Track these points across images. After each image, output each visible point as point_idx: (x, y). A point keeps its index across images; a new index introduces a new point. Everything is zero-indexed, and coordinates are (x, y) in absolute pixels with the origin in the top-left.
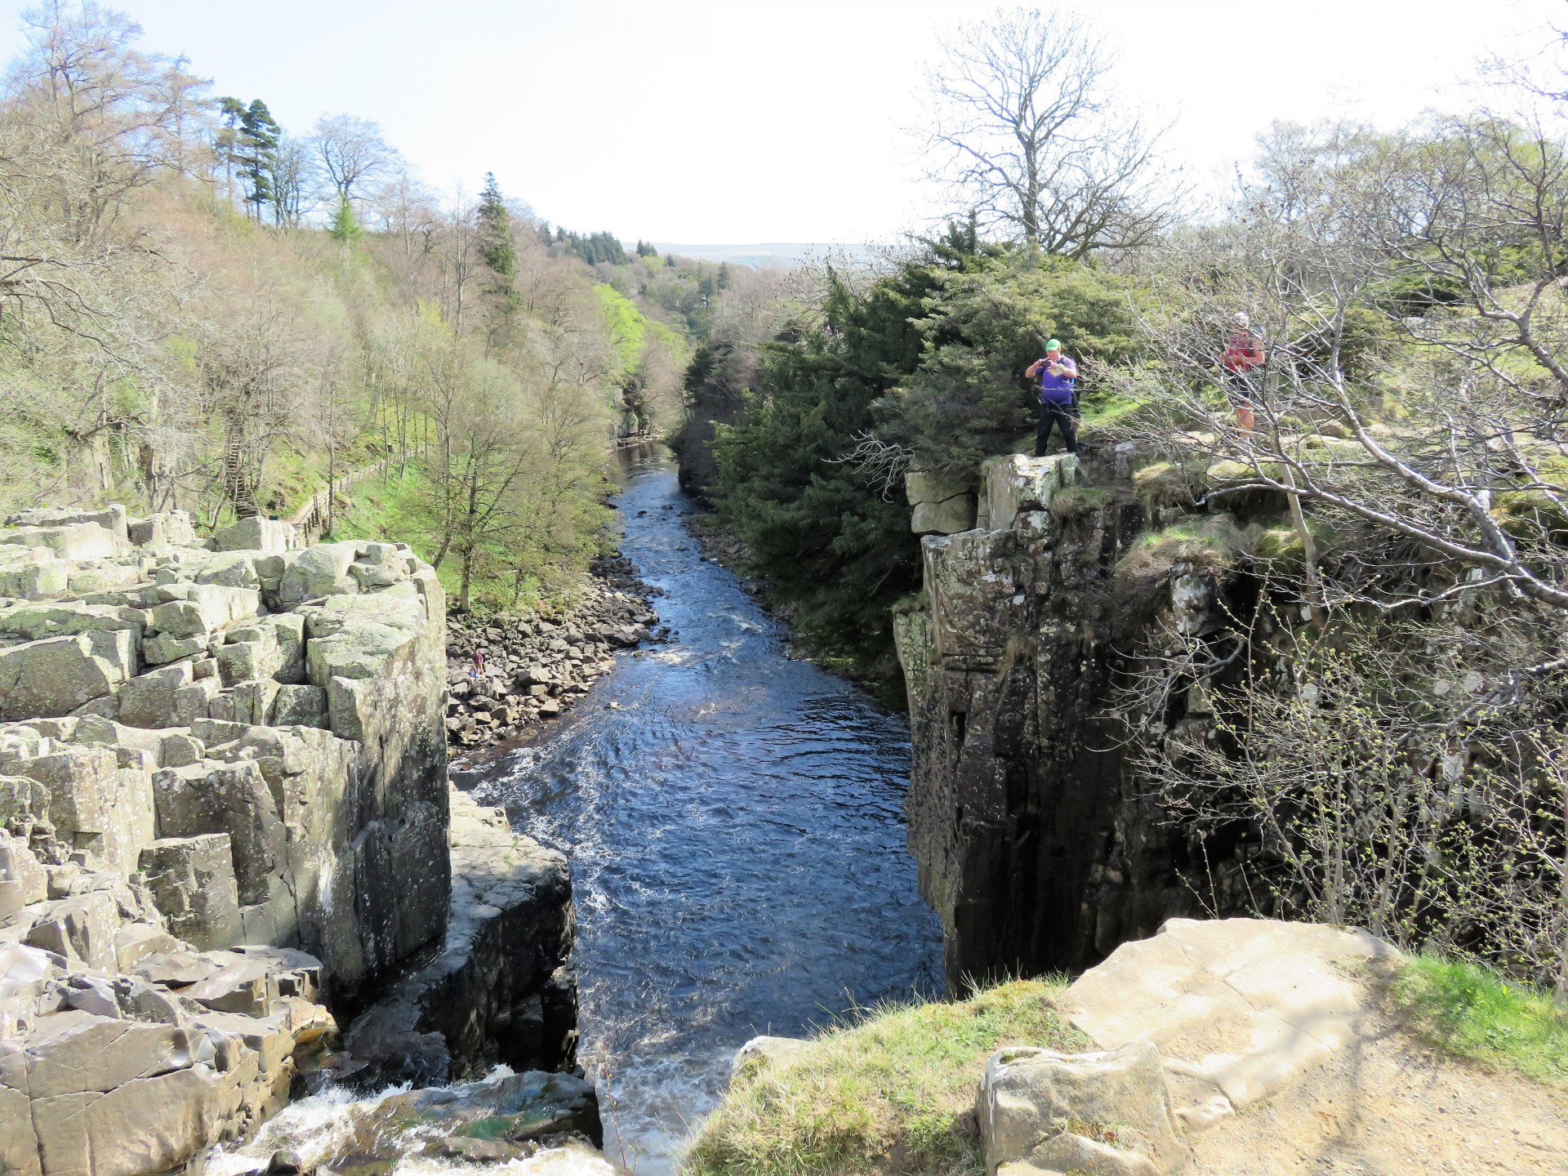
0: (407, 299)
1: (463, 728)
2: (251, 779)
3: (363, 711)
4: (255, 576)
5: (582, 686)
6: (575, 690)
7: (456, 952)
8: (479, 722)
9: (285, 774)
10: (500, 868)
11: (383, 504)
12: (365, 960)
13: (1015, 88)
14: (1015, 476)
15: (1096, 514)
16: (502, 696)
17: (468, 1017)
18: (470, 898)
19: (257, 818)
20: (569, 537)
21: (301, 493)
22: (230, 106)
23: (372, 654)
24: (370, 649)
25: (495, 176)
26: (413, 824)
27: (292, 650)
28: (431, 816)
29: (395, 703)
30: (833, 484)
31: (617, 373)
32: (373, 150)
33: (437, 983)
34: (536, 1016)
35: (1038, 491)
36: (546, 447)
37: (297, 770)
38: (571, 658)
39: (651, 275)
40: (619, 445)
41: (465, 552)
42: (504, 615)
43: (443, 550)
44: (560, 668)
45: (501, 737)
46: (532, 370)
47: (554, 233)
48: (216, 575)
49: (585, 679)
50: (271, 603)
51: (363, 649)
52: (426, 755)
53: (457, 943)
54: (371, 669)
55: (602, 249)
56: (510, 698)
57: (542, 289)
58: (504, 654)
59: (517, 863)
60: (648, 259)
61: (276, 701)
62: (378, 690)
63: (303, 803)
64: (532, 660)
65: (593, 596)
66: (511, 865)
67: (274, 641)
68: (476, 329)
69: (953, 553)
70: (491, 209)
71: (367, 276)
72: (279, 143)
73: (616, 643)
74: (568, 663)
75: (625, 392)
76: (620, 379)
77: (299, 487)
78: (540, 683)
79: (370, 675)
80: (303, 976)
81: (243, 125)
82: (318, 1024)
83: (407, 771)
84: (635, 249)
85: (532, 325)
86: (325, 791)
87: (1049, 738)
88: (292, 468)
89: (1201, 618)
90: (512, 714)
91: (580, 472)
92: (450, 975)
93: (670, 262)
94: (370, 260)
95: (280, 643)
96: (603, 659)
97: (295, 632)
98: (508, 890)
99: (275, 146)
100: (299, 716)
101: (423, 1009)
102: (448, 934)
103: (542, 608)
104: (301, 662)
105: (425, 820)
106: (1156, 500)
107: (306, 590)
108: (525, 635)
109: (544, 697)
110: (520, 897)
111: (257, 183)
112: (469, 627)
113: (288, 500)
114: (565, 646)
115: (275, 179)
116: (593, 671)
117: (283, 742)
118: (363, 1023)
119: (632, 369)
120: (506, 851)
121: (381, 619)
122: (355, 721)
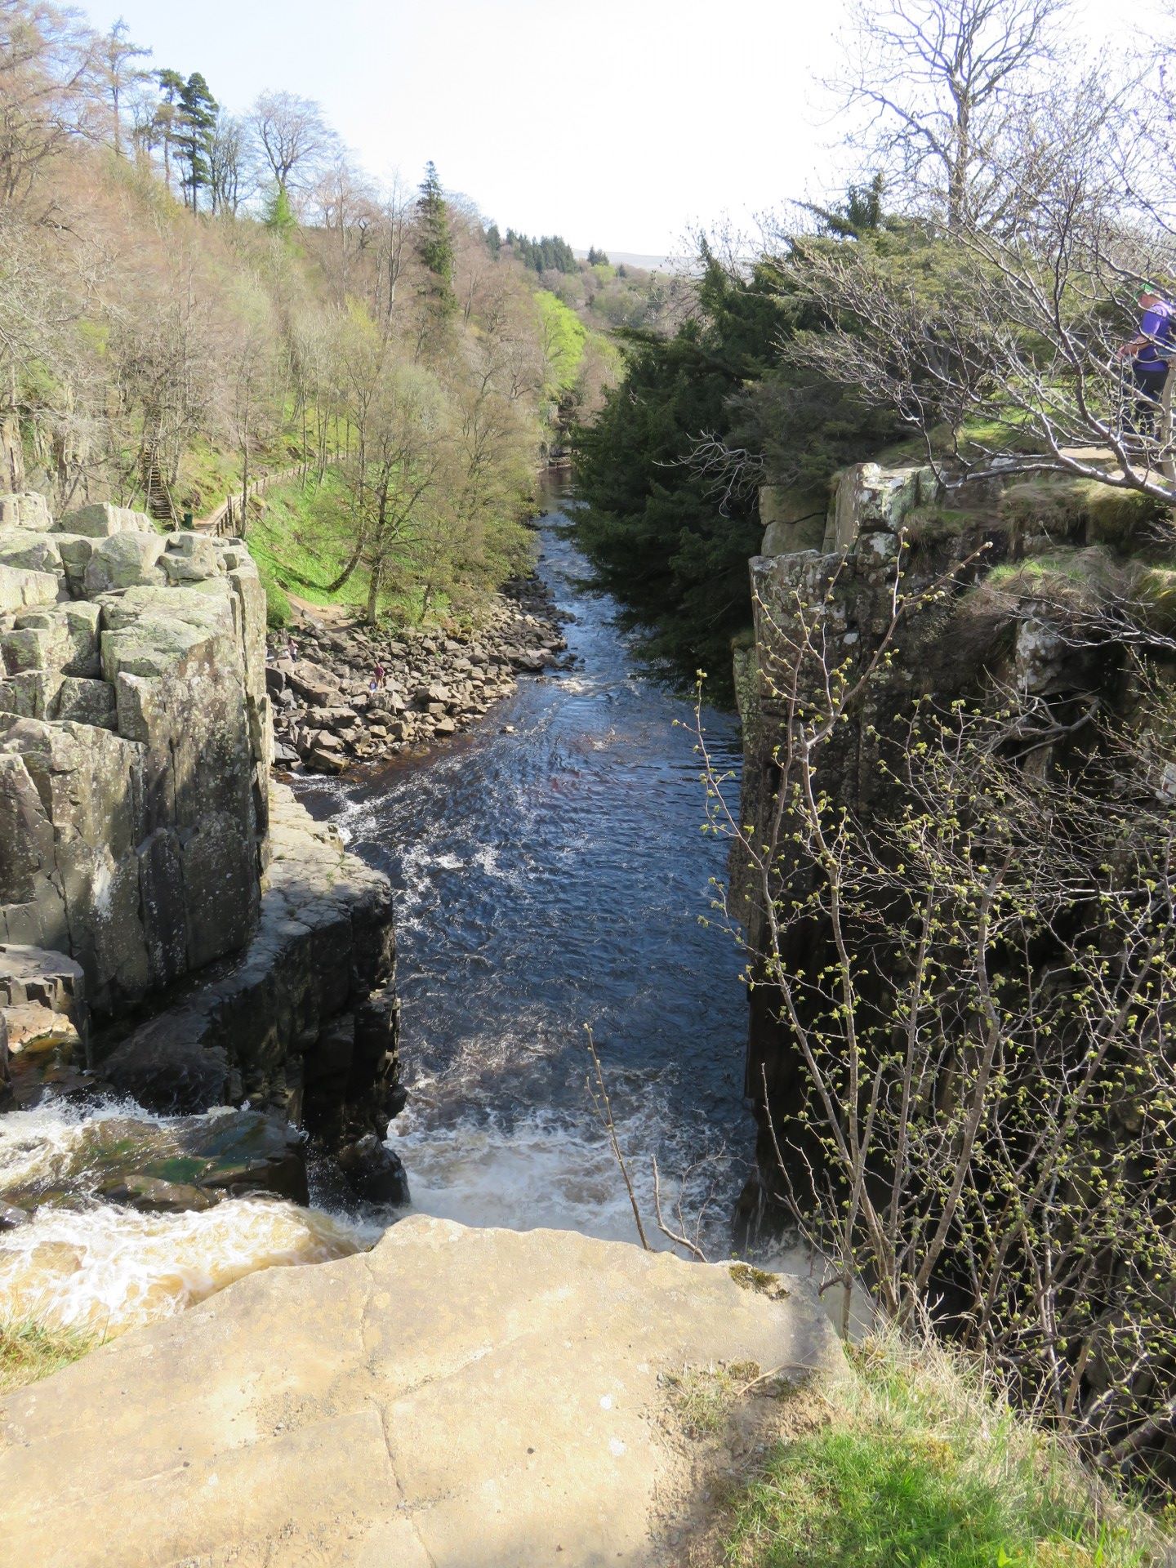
0: (337, 295)
1: (358, 740)
2: (13, 774)
3: (148, 711)
4: (58, 559)
5: (480, 707)
6: (473, 710)
7: (257, 968)
8: (374, 735)
9: (53, 772)
10: (320, 885)
11: (299, 509)
12: (151, 968)
13: (953, 27)
14: (861, 489)
15: (954, 541)
16: (400, 711)
17: (265, 1031)
18: (281, 914)
19: (21, 814)
20: (479, 554)
21: (217, 493)
22: (169, 80)
23: (164, 651)
24: (161, 646)
25: (436, 165)
26: (208, 834)
27: (85, 641)
28: (230, 827)
29: (187, 705)
30: (677, 495)
31: (552, 388)
32: (312, 133)
33: (231, 998)
34: (348, 1037)
35: (884, 509)
36: (465, 460)
37: (67, 767)
38: (472, 679)
39: (600, 285)
40: (551, 464)
41: (375, 561)
42: (410, 631)
43: (355, 560)
44: (461, 688)
45: (394, 752)
46: (464, 379)
47: (503, 235)
48: (16, 556)
49: (484, 700)
50: (73, 589)
51: (155, 645)
52: (225, 764)
53: (260, 957)
54: (161, 667)
55: (551, 256)
56: (408, 714)
57: (481, 293)
58: (407, 669)
59: (338, 882)
60: (599, 268)
61: (60, 693)
62: (169, 691)
63: (75, 804)
64: (433, 677)
65: (503, 617)
66: (332, 884)
67: (65, 631)
68: (406, 334)
69: (779, 578)
70: (430, 202)
71: (298, 270)
72: (218, 122)
73: (520, 667)
74: (469, 683)
75: (561, 409)
76: (556, 394)
77: (215, 486)
78: (439, 701)
79: (159, 673)
80: (55, 982)
81: (180, 100)
82: (57, 1034)
83: (203, 779)
84: (586, 257)
85: (467, 333)
86: (101, 792)
87: (869, 803)
88: (210, 467)
89: (1049, 673)
90: (407, 730)
91: (498, 487)
92: (245, 990)
93: (622, 272)
94: (303, 252)
95: (72, 632)
96: (505, 682)
97: (89, 623)
98: (322, 909)
99: (213, 125)
100: (86, 713)
101: (214, 1022)
102: (252, 948)
103: (450, 626)
104: (95, 655)
105: (222, 831)
106: (1021, 525)
107: (111, 579)
108: (429, 652)
109: (441, 716)
110: (332, 916)
111: (193, 165)
112: (374, 640)
113: (204, 499)
114: (469, 667)
115: (213, 162)
116: (494, 694)
117: (51, 737)
118: (149, 1030)
119: (569, 385)
120: (329, 868)
121: (180, 614)
122: (140, 721)
